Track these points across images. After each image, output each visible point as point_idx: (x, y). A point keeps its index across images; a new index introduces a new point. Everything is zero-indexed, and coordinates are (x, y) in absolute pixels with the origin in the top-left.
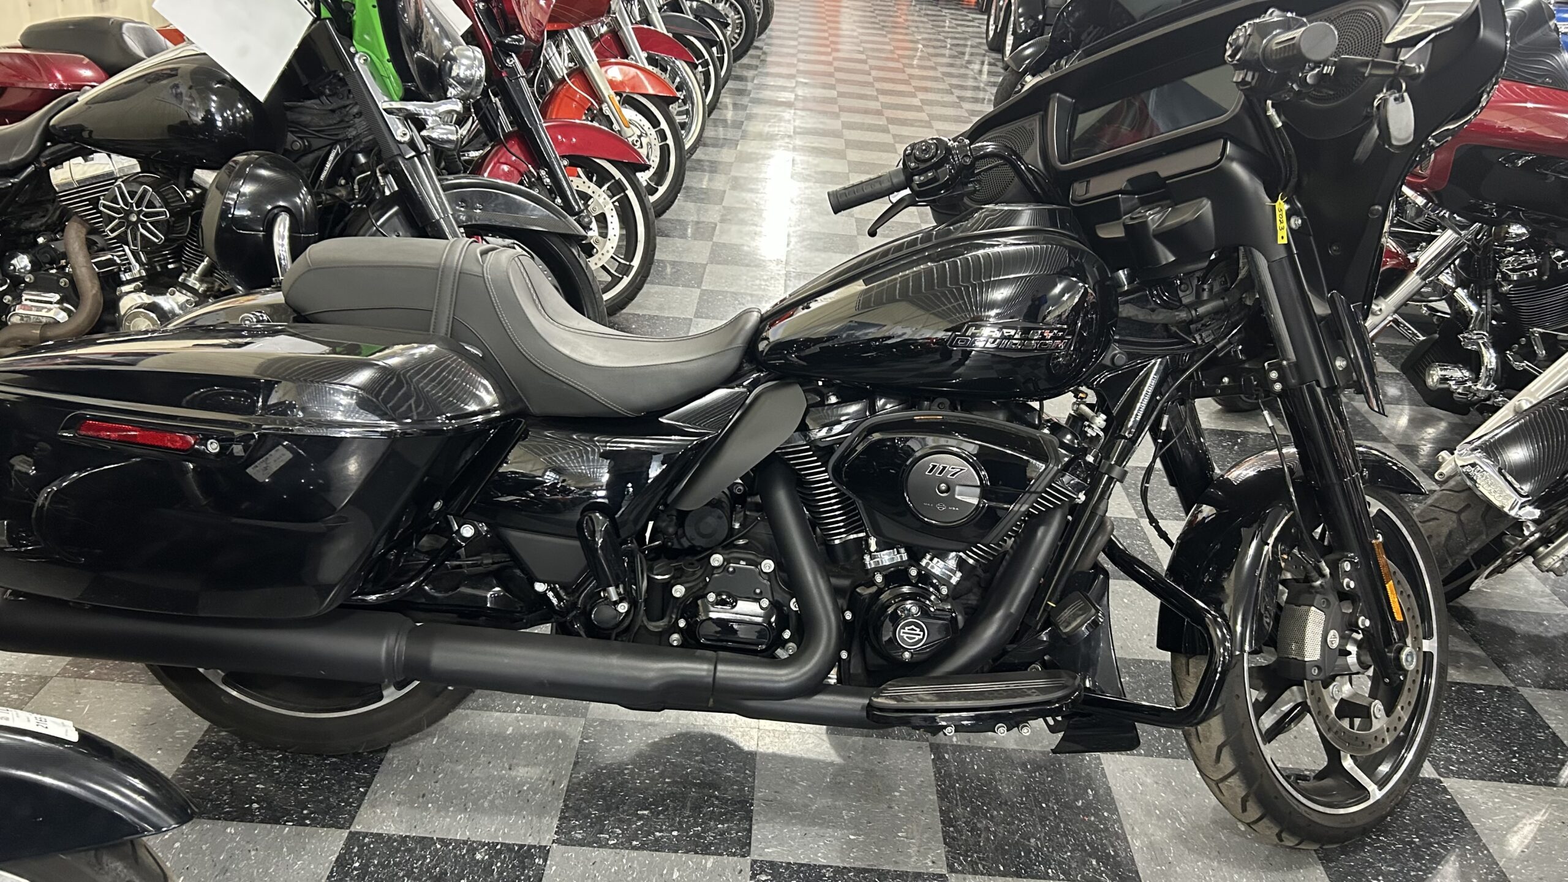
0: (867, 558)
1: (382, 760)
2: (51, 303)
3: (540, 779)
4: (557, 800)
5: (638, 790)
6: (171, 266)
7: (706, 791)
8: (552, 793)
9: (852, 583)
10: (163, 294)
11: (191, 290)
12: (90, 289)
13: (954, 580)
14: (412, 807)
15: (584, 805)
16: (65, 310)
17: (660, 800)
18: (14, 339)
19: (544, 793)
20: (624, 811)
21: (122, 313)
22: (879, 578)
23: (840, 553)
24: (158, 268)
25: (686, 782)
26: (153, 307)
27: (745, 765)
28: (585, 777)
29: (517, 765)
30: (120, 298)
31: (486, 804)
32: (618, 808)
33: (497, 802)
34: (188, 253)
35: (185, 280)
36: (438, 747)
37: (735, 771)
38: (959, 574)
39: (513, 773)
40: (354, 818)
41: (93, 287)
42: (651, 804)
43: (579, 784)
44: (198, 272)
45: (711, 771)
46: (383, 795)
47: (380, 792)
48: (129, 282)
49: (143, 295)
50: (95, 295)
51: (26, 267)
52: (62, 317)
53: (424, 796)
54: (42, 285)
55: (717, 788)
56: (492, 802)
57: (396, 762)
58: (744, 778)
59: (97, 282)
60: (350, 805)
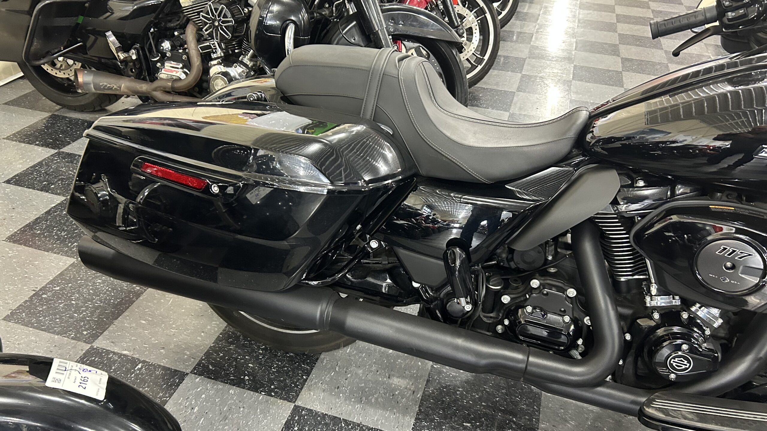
0: (648, 299)
1: (317, 359)
2: (178, 68)
3: (406, 388)
4: (415, 405)
5: (464, 407)
6: (236, 51)
7: (507, 416)
8: (412, 400)
9: (633, 314)
10: (231, 67)
11: (246, 65)
12: (196, 61)
13: (716, 325)
14: (331, 394)
15: (431, 412)
16: (185, 73)
17: (478, 418)
18: (160, 87)
19: (408, 399)
20: (455, 421)
21: (211, 76)
22: (656, 316)
23: (624, 288)
24: (230, 52)
25: (495, 407)
26: (226, 74)
27: (534, 402)
28: (433, 393)
29: (394, 376)
30: (210, 67)
31: (373, 400)
32: (451, 418)
33: (379, 400)
34: (245, 45)
35: (242, 59)
36: (350, 355)
37: (527, 405)
38: (720, 321)
39: (391, 381)
40: (298, 396)
41: (197, 61)
42: (472, 419)
43: (429, 396)
44: (249, 55)
45: (511, 402)
46: (315, 383)
47: (314, 381)
48: (215, 59)
49: (222, 67)
50: (198, 66)
51: (168, 48)
52: (183, 76)
53: (338, 388)
54: (175, 58)
55: (515, 416)
56: (377, 399)
57: (325, 361)
58: (533, 411)
59: (200, 58)
60: (296, 386)
